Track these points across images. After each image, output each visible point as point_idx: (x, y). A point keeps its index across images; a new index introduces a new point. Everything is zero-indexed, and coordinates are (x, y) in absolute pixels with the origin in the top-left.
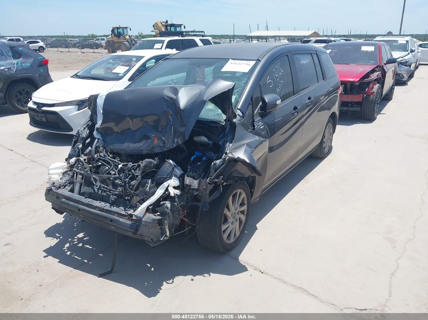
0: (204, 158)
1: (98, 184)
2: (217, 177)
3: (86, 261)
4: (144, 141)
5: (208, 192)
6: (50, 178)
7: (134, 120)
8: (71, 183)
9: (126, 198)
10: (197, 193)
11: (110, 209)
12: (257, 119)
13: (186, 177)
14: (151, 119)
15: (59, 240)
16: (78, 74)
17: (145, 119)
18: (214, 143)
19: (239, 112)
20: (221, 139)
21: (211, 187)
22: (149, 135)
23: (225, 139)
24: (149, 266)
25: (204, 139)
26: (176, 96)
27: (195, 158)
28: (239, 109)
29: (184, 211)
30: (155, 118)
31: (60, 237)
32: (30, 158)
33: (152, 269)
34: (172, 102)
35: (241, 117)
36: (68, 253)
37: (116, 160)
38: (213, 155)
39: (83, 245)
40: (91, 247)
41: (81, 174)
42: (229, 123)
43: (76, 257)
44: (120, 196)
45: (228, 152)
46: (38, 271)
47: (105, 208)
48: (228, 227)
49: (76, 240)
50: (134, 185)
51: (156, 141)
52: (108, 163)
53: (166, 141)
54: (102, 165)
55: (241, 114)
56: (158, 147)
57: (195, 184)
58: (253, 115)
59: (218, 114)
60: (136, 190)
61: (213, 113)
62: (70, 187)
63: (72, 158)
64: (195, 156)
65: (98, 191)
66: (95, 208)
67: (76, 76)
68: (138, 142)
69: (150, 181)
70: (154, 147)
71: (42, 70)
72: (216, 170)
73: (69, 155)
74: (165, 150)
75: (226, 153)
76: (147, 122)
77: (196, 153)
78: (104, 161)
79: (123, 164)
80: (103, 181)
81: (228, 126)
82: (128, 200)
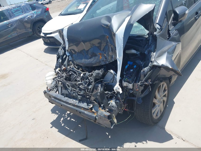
0: (135, 66)
1: (70, 88)
2: (146, 81)
3: (72, 130)
4: (93, 57)
5: (140, 91)
6: (47, 83)
7: (86, 43)
8: (57, 87)
9: (87, 97)
10: (133, 91)
11: (79, 105)
12: (171, 28)
13: (123, 82)
14: (96, 42)
15: (58, 115)
16: (62, 13)
17: (92, 42)
18: (141, 54)
19: (157, 26)
20: (146, 49)
21: (142, 88)
22: (96, 53)
23: (150, 49)
24: (108, 134)
25: (133, 51)
26: (110, 23)
27: (128, 67)
28: (157, 24)
29: (124, 105)
30: (98, 41)
31: (58, 113)
32: (45, 63)
33: (110, 137)
34: (108, 28)
35: (159, 29)
36: (63, 125)
37: (79, 71)
38: (142, 63)
39: (70, 119)
40: (74, 120)
41: (61, 81)
42: (151, 36)
43: (67, 127)
44: (83, 96)
45: (153, 60)
46: (48, 138)
47: (76, 104)
48: (156, 109)
49: (66, 115)
50: (91, 88)
51: (101, 57)
52: (75, 73)
53: (107, 57)
54: (72, 74)
55: (159, 27)
56: (102, 61)
57: (130, 86)
58: (168, 25)
59: (141, 29)
60: (92, 92)
61: (138, 29)
62: (56, 89)
63: (57, 68)
64: (128, 65)
65: (71, 92)
66: (70, 104)
67: (61, 15)
68: (90, 58)
69: (100, 85)
70: (100, 62)
71: (46, 14)
72: (145, 76)
73: (56, 66)
74: (108, 63)
75: (152, 62)
76: (93, 44)
77: (129, 63)
78: (73, 71)
79: (83, 73)
80: (73, 86)
81: (151, 38)
82: (88, 98)
